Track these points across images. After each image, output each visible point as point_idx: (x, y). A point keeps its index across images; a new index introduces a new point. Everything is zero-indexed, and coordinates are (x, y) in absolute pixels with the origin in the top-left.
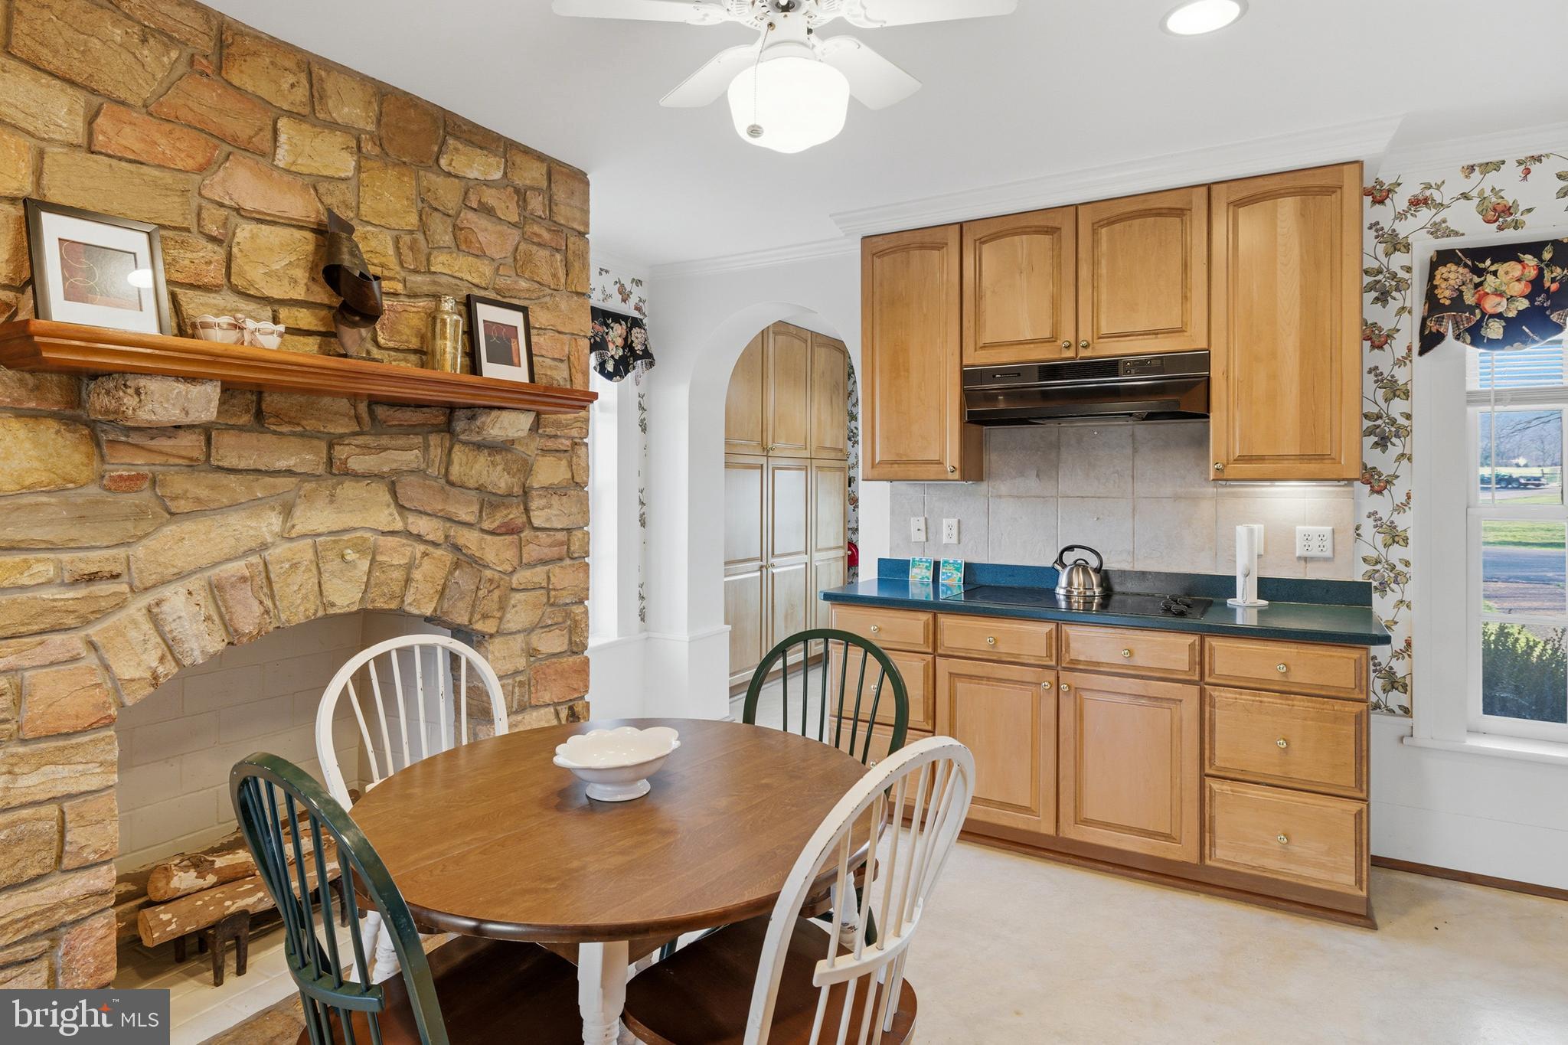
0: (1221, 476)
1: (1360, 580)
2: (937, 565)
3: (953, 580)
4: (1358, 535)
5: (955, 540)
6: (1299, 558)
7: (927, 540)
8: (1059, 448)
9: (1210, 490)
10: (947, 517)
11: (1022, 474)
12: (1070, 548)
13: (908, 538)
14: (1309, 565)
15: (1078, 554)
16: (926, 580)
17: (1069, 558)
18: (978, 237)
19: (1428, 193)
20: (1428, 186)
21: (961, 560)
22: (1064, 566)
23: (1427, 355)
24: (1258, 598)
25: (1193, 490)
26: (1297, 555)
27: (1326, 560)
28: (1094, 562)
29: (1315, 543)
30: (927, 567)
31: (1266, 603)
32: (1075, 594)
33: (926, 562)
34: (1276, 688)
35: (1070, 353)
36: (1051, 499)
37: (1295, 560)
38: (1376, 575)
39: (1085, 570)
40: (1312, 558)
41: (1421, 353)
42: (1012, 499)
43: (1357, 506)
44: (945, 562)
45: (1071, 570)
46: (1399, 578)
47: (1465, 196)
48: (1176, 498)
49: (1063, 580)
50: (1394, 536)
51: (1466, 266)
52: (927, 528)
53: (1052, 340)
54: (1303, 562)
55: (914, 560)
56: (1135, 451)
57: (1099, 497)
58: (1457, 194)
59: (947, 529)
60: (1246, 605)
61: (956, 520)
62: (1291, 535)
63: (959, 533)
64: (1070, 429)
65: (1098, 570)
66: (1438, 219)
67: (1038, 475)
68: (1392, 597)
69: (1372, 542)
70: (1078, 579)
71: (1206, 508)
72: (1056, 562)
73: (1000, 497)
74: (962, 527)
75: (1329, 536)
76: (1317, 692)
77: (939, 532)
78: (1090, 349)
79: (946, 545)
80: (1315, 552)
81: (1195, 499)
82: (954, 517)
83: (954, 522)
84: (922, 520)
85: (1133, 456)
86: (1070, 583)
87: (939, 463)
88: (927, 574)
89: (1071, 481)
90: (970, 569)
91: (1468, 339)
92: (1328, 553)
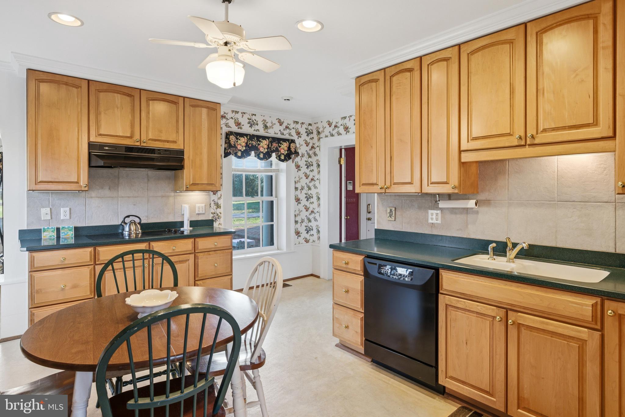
0: (187, 190)
1: (211, 219)
2: (58, 230)
3: (68, 236)
4: (210, 206)
5: (68, 217)
6: (197, 214)
7: (51, 219)
8: (119, 179)
9: (173, 194)
10: (63, 207)
11: (102, 188)
12: (128, 216)
13: (39, 218)
14: (199, 216)
15: (131, 218)
16: (53, 237)
17: (127, 220)
18: (98, 88)
19: (225, 115)
20: (225, 113)
21: (72, 226)
22: (126, 224)
23: (226, 158)
24: (190, 227)
25: (167, 194)
26: (197, 213)
27: (203, 214)
28: (137, 220)
29: (201, 209)
30: (52, 231)
31: (192, 228)
32: (133, 233)
33: (52, 228)
34: (213, 250)
35: (138, 144)
36: (115, 198)
37: (196, 214)
38: (214, 217)
39: (135, 224)
40: (200, 214)
41: (225, 157)
42: (98, 199)
43: (210, 198)
44: (63, 228)
45: (130, 225)
46: (219, 217)
47: (232, 118)
48: (162, 197)
49: (127, 229)
50: (218, 206)
51: (235, 137)
52: (51, 213)
53: (131, 137)
54: (198, 215)
55: (44, 229)
56: (148, 180)
57: (135, 197)
58: (230, 117)
59: (64, 213)
60: (187, 229)
61: (69, 208)
62: (195, 207)
63: (70, 213)
64: (124, 171)
65: (140, 223)
66: (227, 122)
67: (109, 189)
68: (218, 223)
69: (213, 208)
70: (133, 227)
71: (171, 200)
72: (122, 222)
73: (92, 197)
74: (72, 212)
75: (204, 208)
76: (222, 249)
77: (58, 214)
78: (145, 143)
79: (63, 220)
80: (201, 212)
81: (168, 197)
82: (67, 207)
83: (68, 209)
84: (49, 209)
85: (148, 182)
86: (130, 229)
87: (77, 183)
88: (53, 234)
89: (123, 191)
90: (77, 230)
91: (234, 155)
92: (204, 212)
